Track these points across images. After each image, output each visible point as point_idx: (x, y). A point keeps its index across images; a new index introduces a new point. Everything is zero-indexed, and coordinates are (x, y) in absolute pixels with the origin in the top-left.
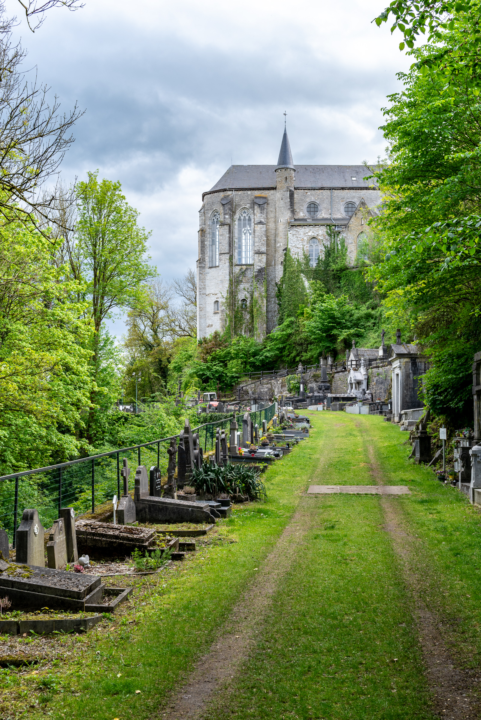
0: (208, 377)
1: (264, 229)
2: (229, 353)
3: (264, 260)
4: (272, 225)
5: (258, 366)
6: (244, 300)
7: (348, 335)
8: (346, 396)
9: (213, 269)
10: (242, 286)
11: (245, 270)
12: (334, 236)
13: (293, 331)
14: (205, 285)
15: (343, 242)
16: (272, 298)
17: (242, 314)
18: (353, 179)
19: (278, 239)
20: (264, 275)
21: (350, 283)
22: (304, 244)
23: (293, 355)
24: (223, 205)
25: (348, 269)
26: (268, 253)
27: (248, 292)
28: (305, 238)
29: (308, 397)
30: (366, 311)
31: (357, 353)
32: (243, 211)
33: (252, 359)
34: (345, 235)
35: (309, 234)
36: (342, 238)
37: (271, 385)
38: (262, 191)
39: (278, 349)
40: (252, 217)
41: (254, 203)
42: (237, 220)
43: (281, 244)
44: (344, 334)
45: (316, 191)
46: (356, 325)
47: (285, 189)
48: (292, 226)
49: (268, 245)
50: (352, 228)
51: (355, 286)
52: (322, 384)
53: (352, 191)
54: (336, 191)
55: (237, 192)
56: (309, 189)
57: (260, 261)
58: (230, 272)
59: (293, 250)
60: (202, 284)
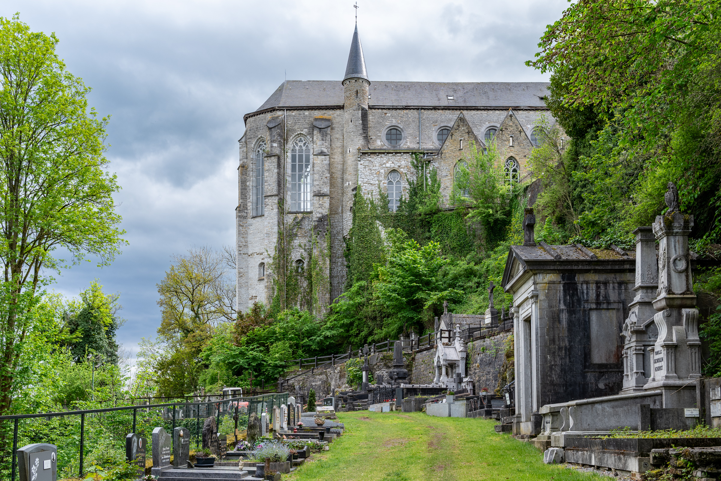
0: (241, 366)
1: (327, 162)
2: (274, 333)
3: (327, 205)
4: (338, 158)
5: (315, 350)
6: (299, 261)
7: (439, 299)
8: (431, 386)
9: (257, 219)
10: (296, 242)
11: (301, 220)
12: (422, 167)
13: (364, 300)
14: (246, 242)
15: (434, 175)
16: (338, 258)
17: (297, 280)
18: (449, 98)
19: (347, 176)
20: (327, 225)
21: (444, 231)
22: (381, 179)
23: (363, 334)
24: (270, 129)
25: (440, 211)
26: (332, 196)
27: (305, 250)
28: (382, 171)
30: (465, 266)
31: (451, 320)
32: (299, 139)
33: (306, 340)
34: (436, 165)
35: (388, 165)
36: (433, 170)
37: (326, 375)
38: (324, 111)
39: (342, 326)
40: (310, 146)
41: (313, 127)
42: (290, 151)
43: (350, 183)
44: (434, 297)
45: (398, 111)
46: (452, 286)
47: (354, 108)
48: (363, 153)
49: (332, 185)
50: (447, 155)
51: (451, 235)
52: (395, 370)
53: (447, 111)
54: (426, 112)
55: (290, 113)
56: (389, 109)
57: (321, 206)
58: (279, 222)
59: (365, 189)
60: (243, 240)
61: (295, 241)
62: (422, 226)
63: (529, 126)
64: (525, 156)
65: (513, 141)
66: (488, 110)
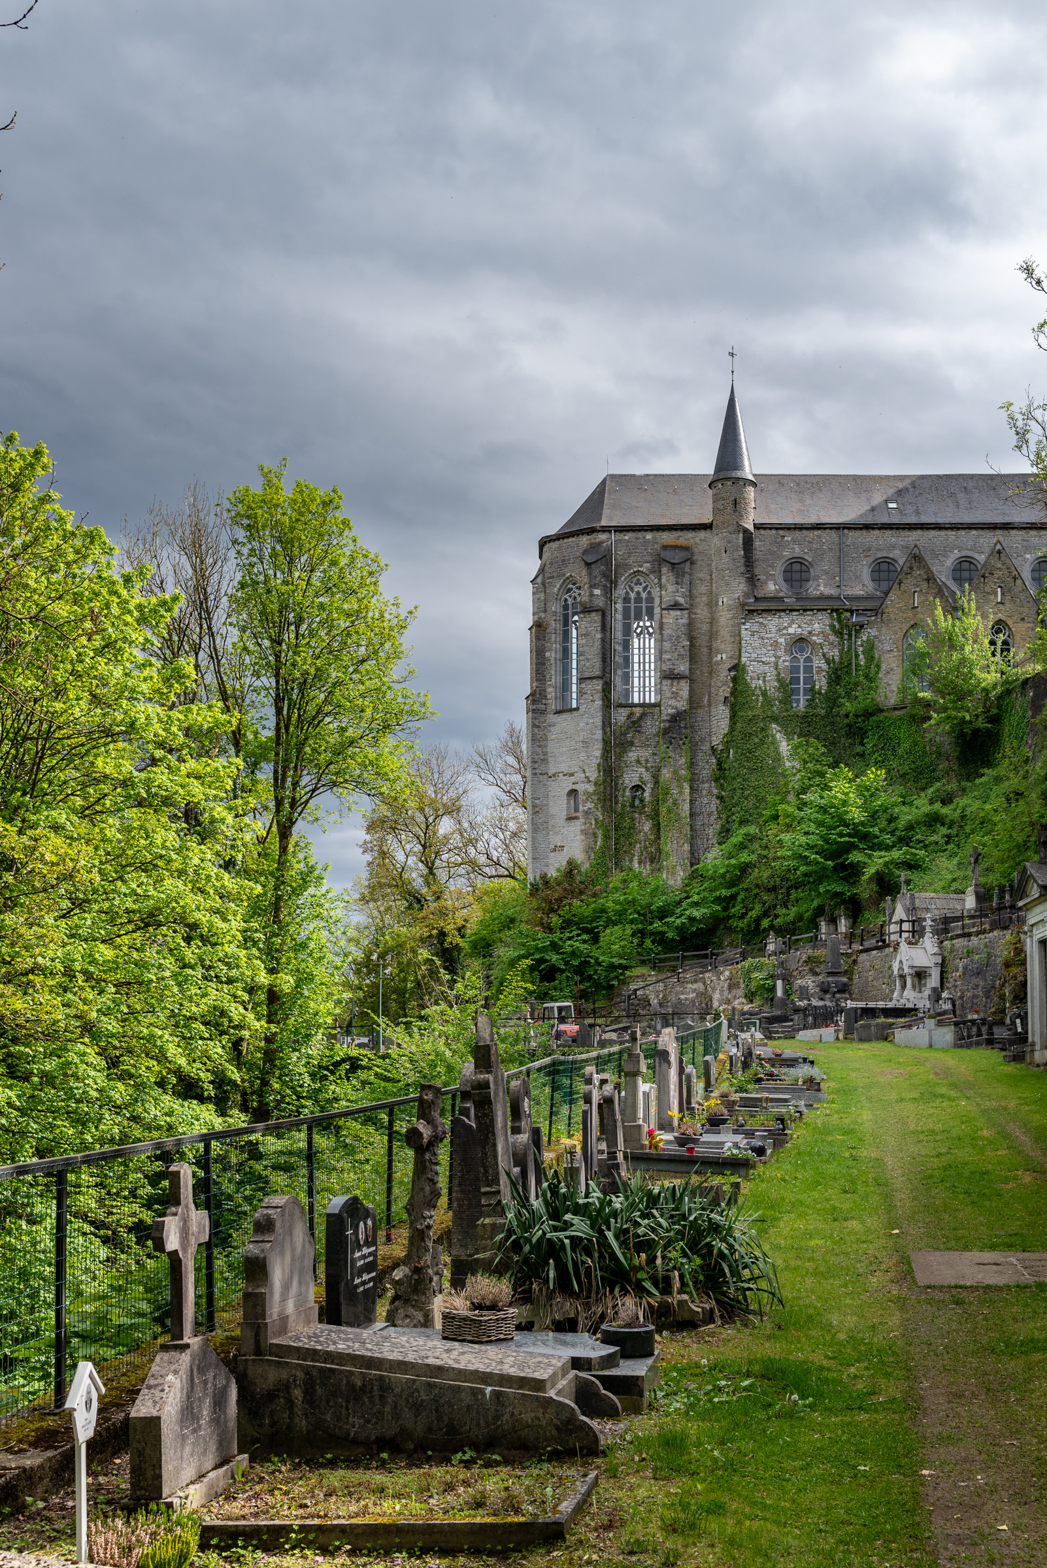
0: (554, 966)
1: (684, 621)
2: (605, 910)
3: (685, 693)
4: (702, 613)
5: (672, 940)
6: (637, 788)
7: (886, 864)
8: (890, 1005)
9: (564, 716)
10: (632, 755)
11: (641, 718)
12: (850, 635)
13: (754, 857)
14: (545, 754)
15: (870, 648)
16: (703, 782)
17: (633, 820)
18: (891, 505)
19: (718, 644)
20: (686, 728)
21: (888, 745)
22: (779, 654)
23: (753, 914)
24: (588, 565)
25: (882, 711)
26: (695, 677)
27: (647, 769)
28: (782, 640)
29: (797, 1010)
30: (927, 809)
31: (913, 903)
32: (635, 580)
33: (657, 924)
34: (873, 632)
35: (791, 630)
36: (868, 640)
37: (704, 984)
38: (679, 533)
39: (718, 900)
40: (656, 592)
41: (660, 561)
42: (620, 601)
43: (724, 656)
44: (877, 862)
45: (804, 532)
46: (904, 841)
47: (731, 529)
48: (749, 611)
49: (693, 659)
50: (892, 616)
51: (900, 751)
52: (830, 979)
53: (888, 533)
54: (851, 534)
55: (620, 536)
56: (789, 529)
57: (675, 695)
58: (603, 722)
59: (753, 669)
60: (539, 750)
61: (630, 754)
62: (849, 734)
63: (1028, 556)
64: (1023, 619)
65: (1003, 594)
66: (958, 529)
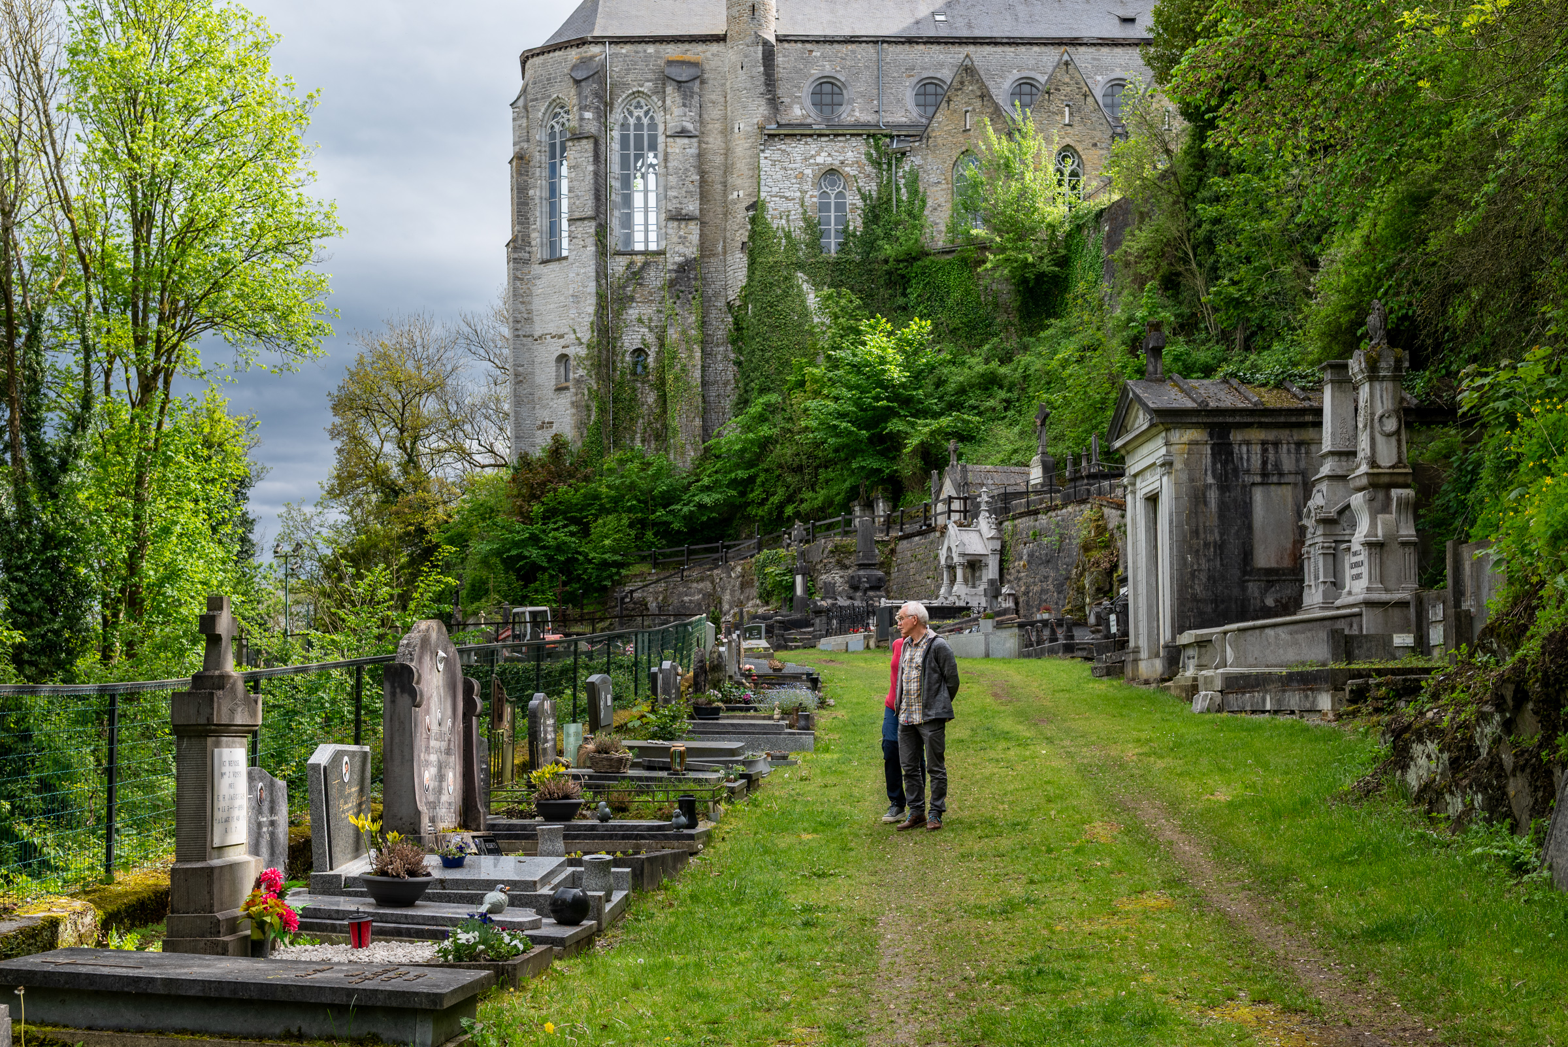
0: (534, 563)
1: (694, 151)
2: (596, 497)
3: (695, 238)
4: (714, 142)
5: (678, 532)
6: (639, 352)
7: (932, 433)
8: (936, 602)
9: (552, 266)
10: (633, 313)
11: (643, 268)
12: (890, 165)
13: (776, 431)
14: (529, 312)
15: (913, 181)
16: (718, 345)
17: (634, 390)
18: (938, 18)
19: (734, 180)
20: (696, 279)
21: (935, 295)
22: (805, 188)
23: (775, 499)
24: (577, 82)
25: (928, 254)
26: (707, 219)
27: (651, 330)
28: (808, 172)
29: (818, 612)
30: (981, 368)
31: (964, 476)
32: (634, 102)
33: (660, 513)
34: (918, 160)
35: (820, 160)
36: (911, 170)
37: (712, 582)
38: (687, 46)
39: (734, 483)
40: (659, 118)
41: (664, 79)
42: (617, 127)
43: (741, 193)
45: (836, 46)
46: (954, 406)
47: (748, 40)
48: (769, 135)
49: (704, 197)
50: (940, 141)
51: (950, 302)
52: (861, 573)
53: (935, 48)
54: (892, 49)
55: (616, 49)
56: (818, 42)
57: (683, 240)
58: (597, 273)
59: (774, 207)
60: (522, 308)
61: (631, 311)
62: (890, 284)
63: (1099, 78)
64: (1095, 145)
65: (1071, 114)
66: (1017, 44)
